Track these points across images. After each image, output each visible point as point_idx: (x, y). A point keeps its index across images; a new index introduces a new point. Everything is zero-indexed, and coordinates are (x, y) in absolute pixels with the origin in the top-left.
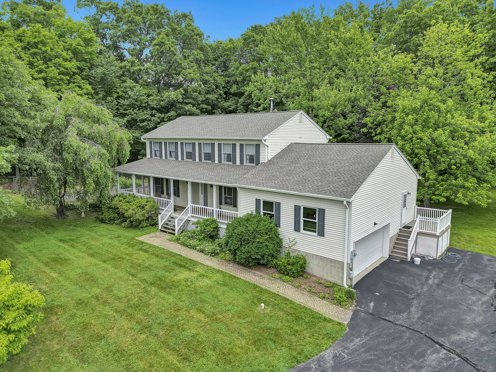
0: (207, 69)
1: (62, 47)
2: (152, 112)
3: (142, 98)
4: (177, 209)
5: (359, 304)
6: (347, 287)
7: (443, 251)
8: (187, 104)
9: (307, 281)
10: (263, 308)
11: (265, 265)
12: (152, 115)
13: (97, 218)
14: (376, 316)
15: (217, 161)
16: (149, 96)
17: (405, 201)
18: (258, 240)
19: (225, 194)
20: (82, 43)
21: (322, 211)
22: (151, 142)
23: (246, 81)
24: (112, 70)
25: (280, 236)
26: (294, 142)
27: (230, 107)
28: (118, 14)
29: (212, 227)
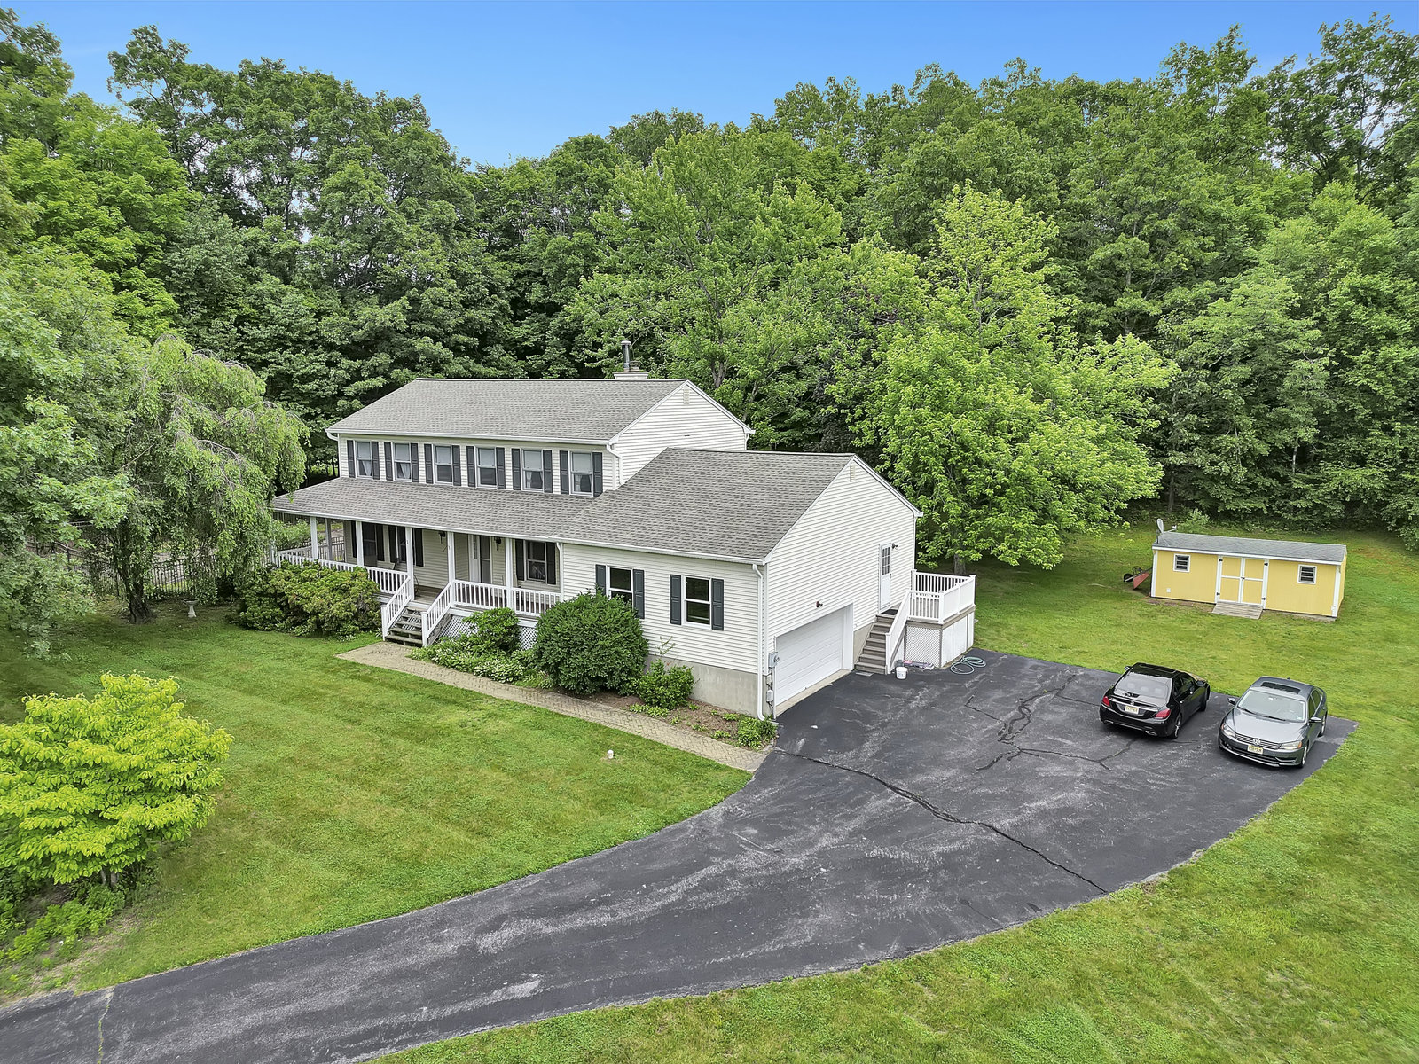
0: (465, 245)
1: (94, 197)
2: (331, 357)
3: (304, 321)
4: (421, 592)
5: (779, 743)
6: (762, 718)
7: (957, 653)
8: (421, 334)
9: (693, 713)
10: (611, 757)
11: (614, 691)
12: (330, 364)
13: (229, 619)
14: (804, 758)
15: (509, 486)
16: (319, 315)
17: (886, 561)
18: (600, 643)
19: (529, 558)
20: (145, 185)
21: (719, 584)
22: (350, 443)
23: (568, 277)
24: (224, 253)
25: (645, 636)
26: (673, 445)
27: (527, 340)
28: (229, 102)
29: (505, 624)
